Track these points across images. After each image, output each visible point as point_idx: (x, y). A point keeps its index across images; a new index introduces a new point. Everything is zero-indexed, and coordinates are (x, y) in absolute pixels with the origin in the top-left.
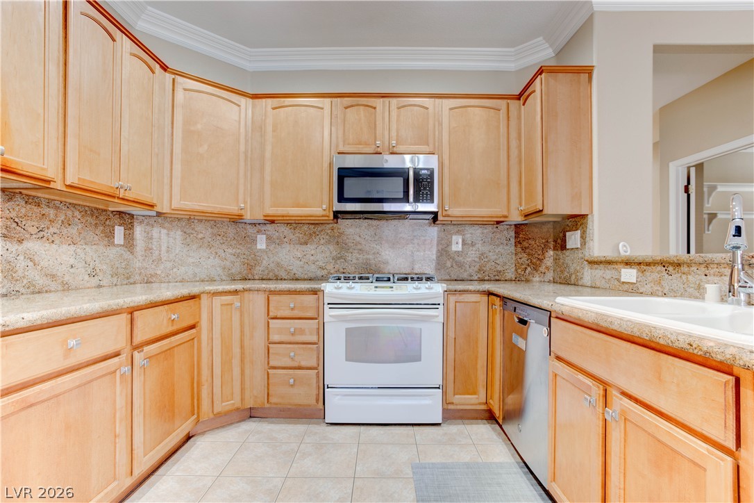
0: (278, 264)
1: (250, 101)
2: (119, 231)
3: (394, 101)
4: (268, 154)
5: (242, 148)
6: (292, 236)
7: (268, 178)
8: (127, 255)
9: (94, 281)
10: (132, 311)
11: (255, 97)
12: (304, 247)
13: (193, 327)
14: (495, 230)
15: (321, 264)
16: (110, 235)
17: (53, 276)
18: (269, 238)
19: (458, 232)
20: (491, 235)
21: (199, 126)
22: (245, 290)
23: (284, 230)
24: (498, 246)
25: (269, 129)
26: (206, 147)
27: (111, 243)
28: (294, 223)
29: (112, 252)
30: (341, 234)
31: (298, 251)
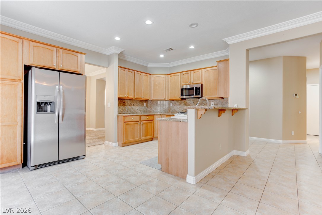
0: (174, 110)
1: (166, 76)
2: (145, 104)
3: (193, 72)
4: (169, 87)
5: (165, 86)
6: (177, 103)
7: (169, 92)
8: (146, 108)
9: (141, 112)
10: (141, 116)
11: (167, 75)
12: (179, 106)
13: (152, 120)
14: (223, 100)
15: (182, 110)
16: (143, 105)
17: (135, 111)
18: (173, 104)
19: (213, 102)
20: (222, 102)
21: (156, 83)
22: (162, 115)
23: (175, 102)
24: (223, 105)
25: (170, 81)
26: (158, 87)
27: (143, 106)
28: (177, 100)
29: (144, 107)
30: (187, 103)
31: (178, 107)
